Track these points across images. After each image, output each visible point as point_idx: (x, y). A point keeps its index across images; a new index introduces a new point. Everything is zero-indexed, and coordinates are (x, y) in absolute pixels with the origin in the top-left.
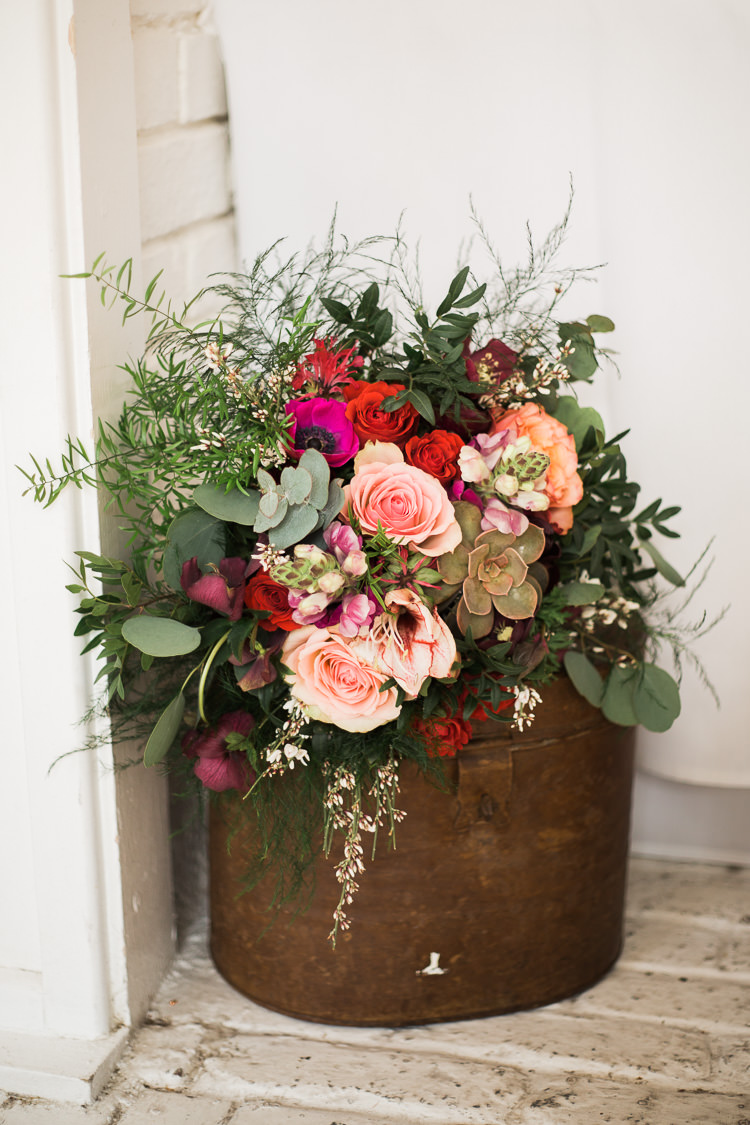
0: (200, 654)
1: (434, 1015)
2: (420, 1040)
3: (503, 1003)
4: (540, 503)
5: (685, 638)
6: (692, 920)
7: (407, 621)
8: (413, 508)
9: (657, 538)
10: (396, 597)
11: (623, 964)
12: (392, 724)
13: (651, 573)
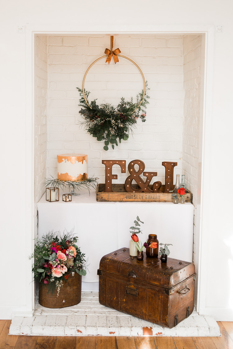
0: (44, 272)
1: (64, 307)
2: (63, 309)
3: (70, 305)
4: (73, 255)
5: (86, 267)
6: (87, 297)
7: (62, 267)
8: (62, 257)
9: (83, 257)
10: (62, 265)
11: (81, 302)
12: (62, 276)
13: (83, 260)
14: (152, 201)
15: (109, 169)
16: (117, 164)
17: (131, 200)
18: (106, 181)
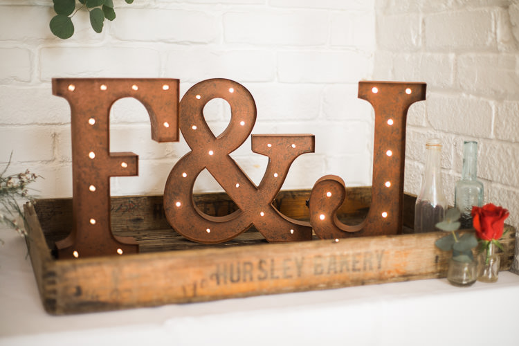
14: (344, 284)
15: (92, 122)
16: (136, 96)
17: (242, 286)
18: (79, 186)
